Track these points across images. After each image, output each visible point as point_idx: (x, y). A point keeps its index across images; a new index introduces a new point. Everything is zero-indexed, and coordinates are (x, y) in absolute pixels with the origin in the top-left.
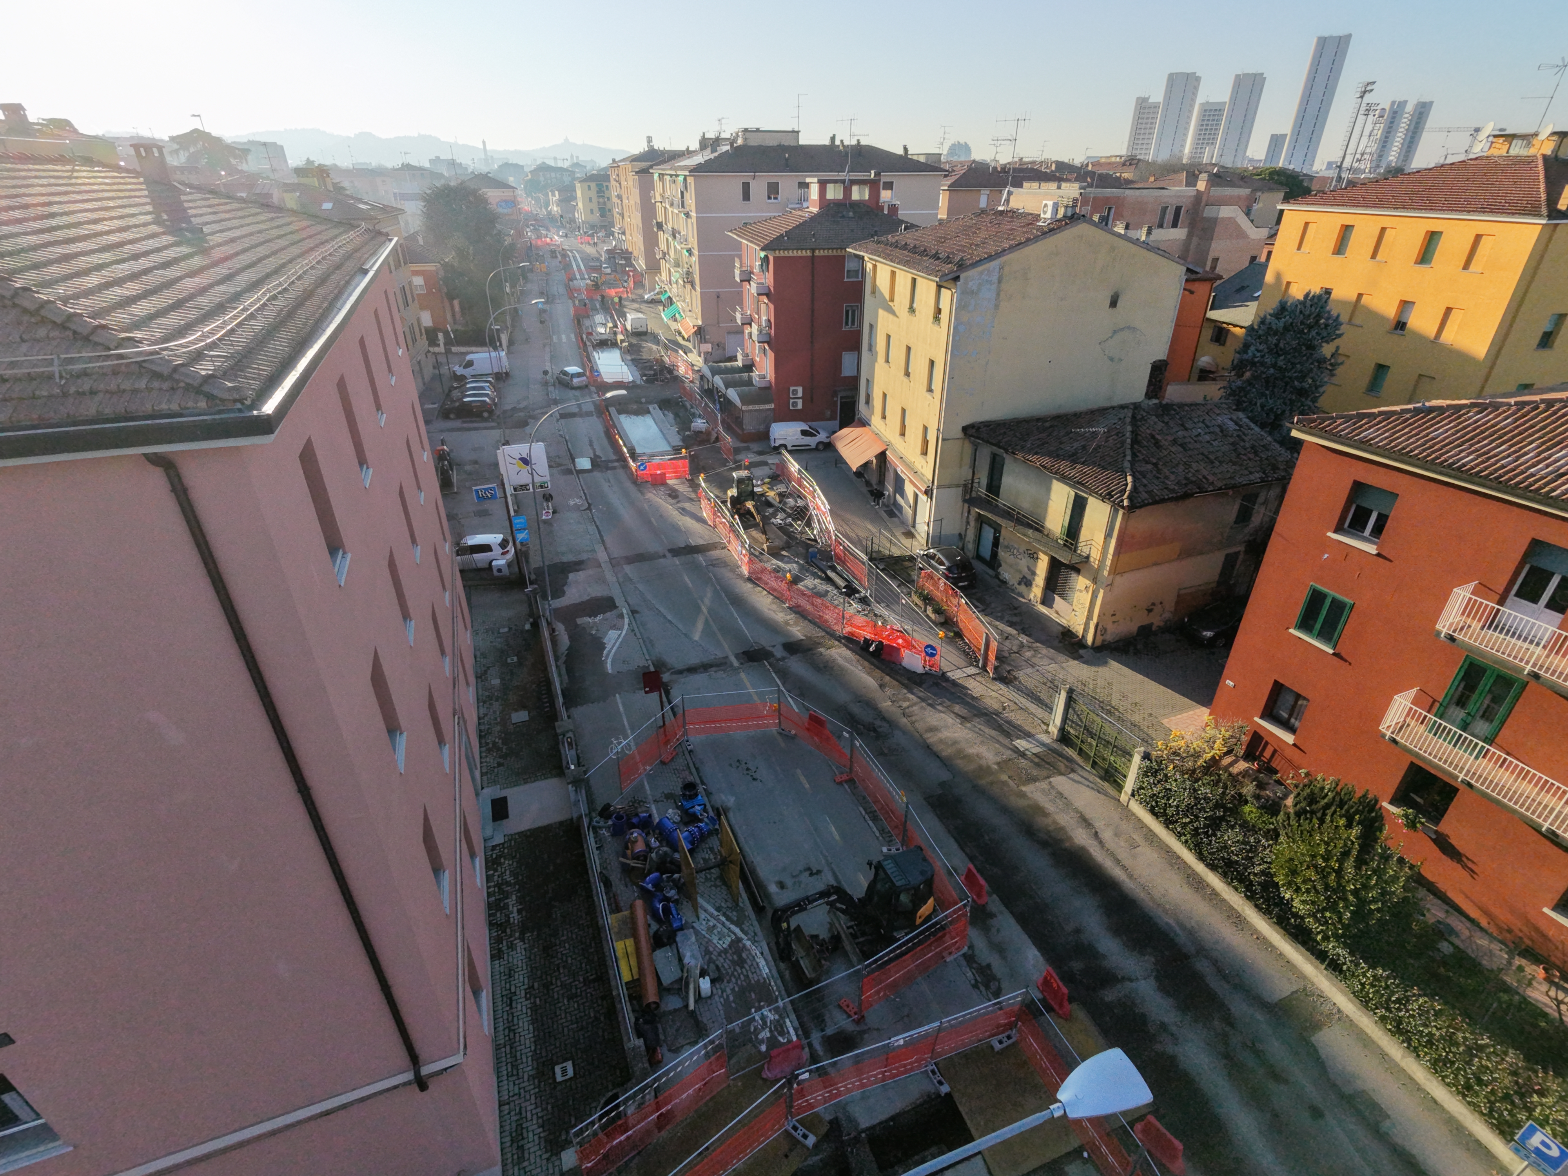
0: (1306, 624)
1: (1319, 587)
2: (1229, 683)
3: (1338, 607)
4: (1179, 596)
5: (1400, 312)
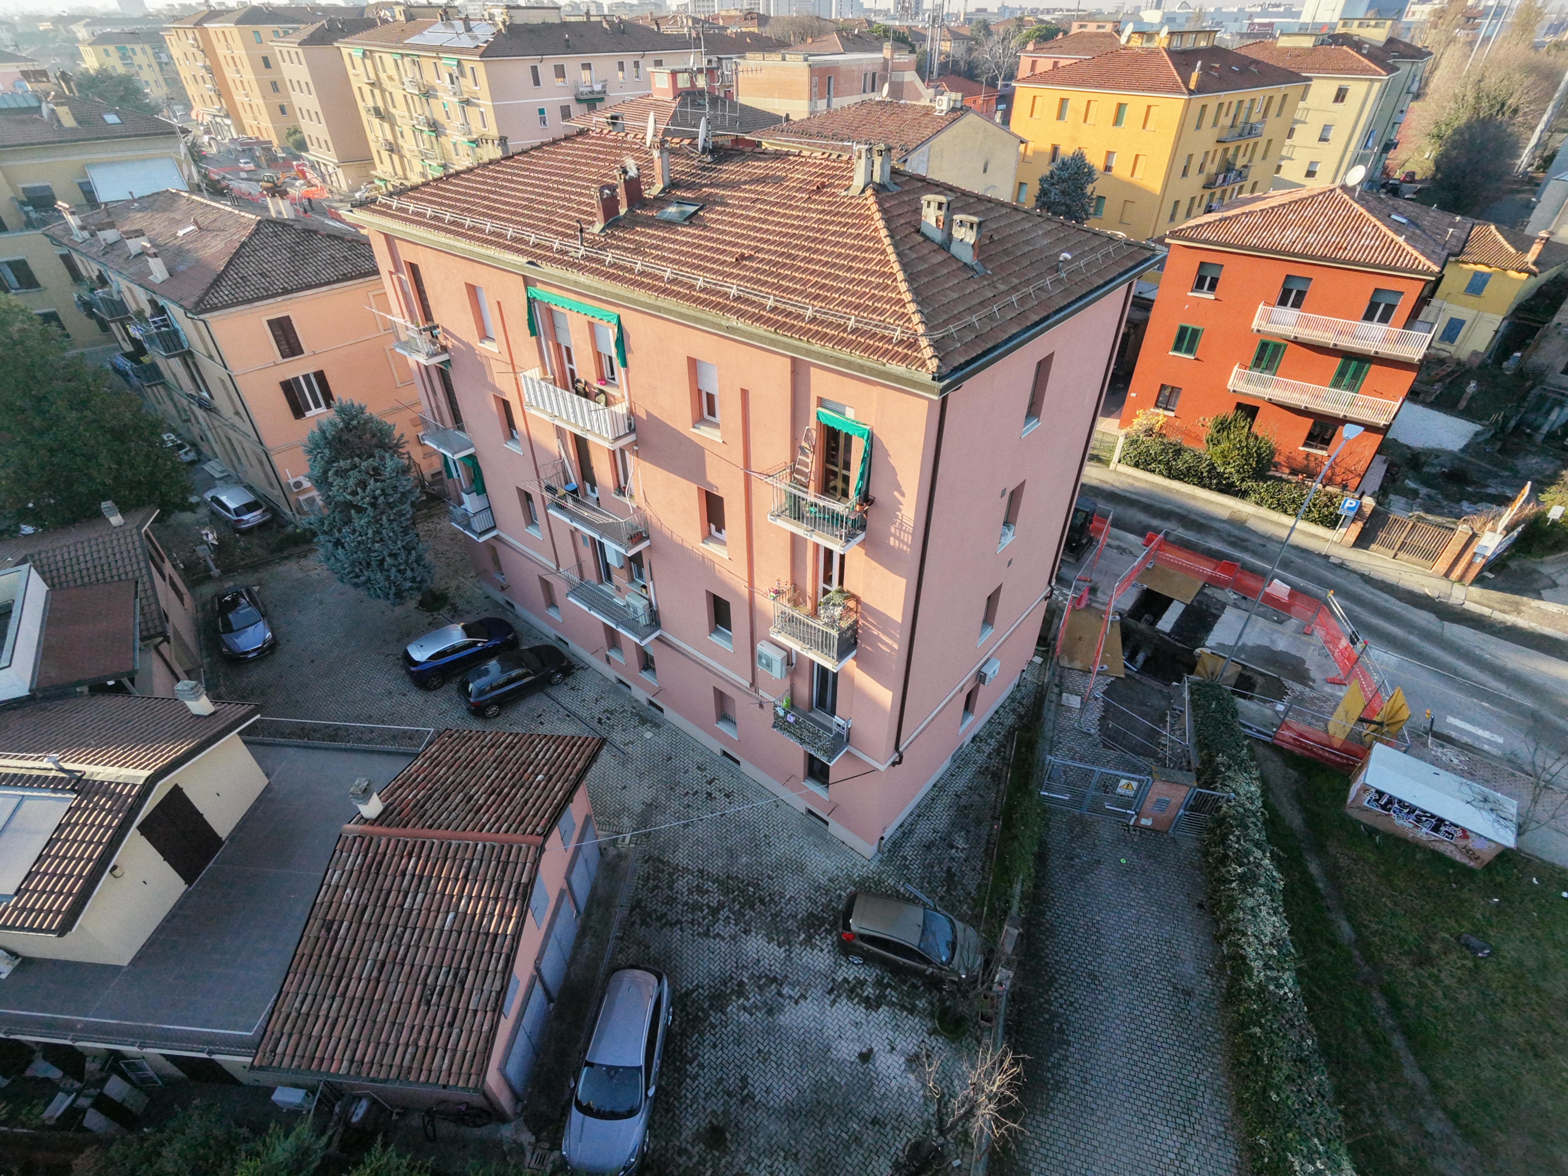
0: (1177, 348)
1: (1184, 324)
2: (1133, 395)
3: (1195, 333)
5: (1107, 160)
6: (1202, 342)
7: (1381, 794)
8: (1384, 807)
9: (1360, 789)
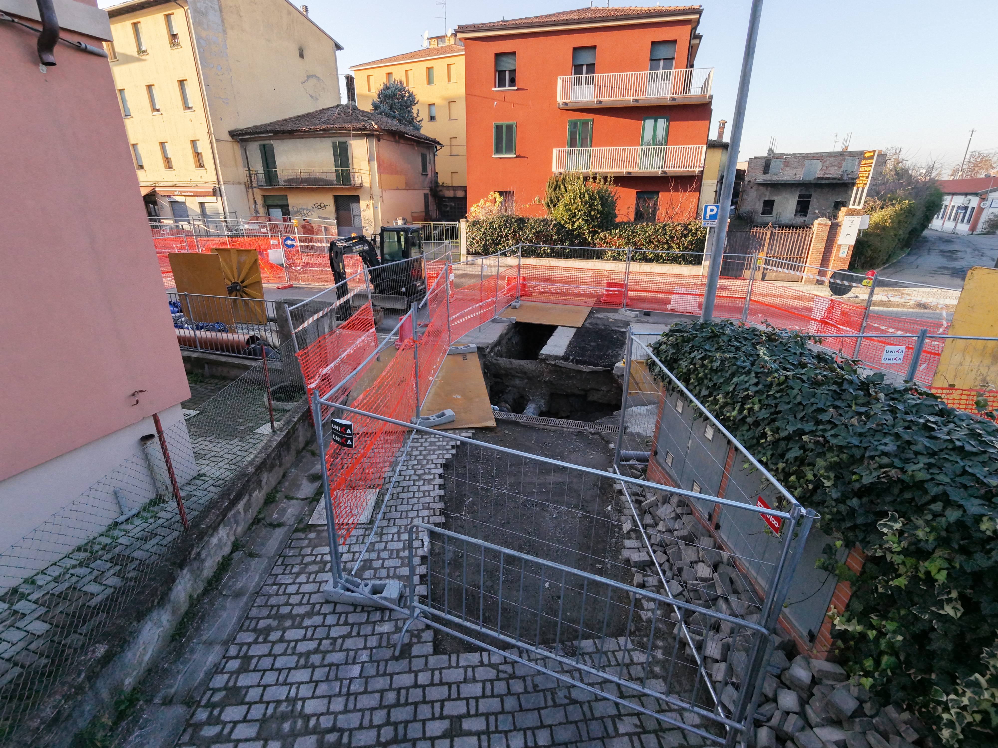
0: (498, 150)
1: (498, 123)
3: (510, 128)
5: (430, 111)
6: (518, 136)
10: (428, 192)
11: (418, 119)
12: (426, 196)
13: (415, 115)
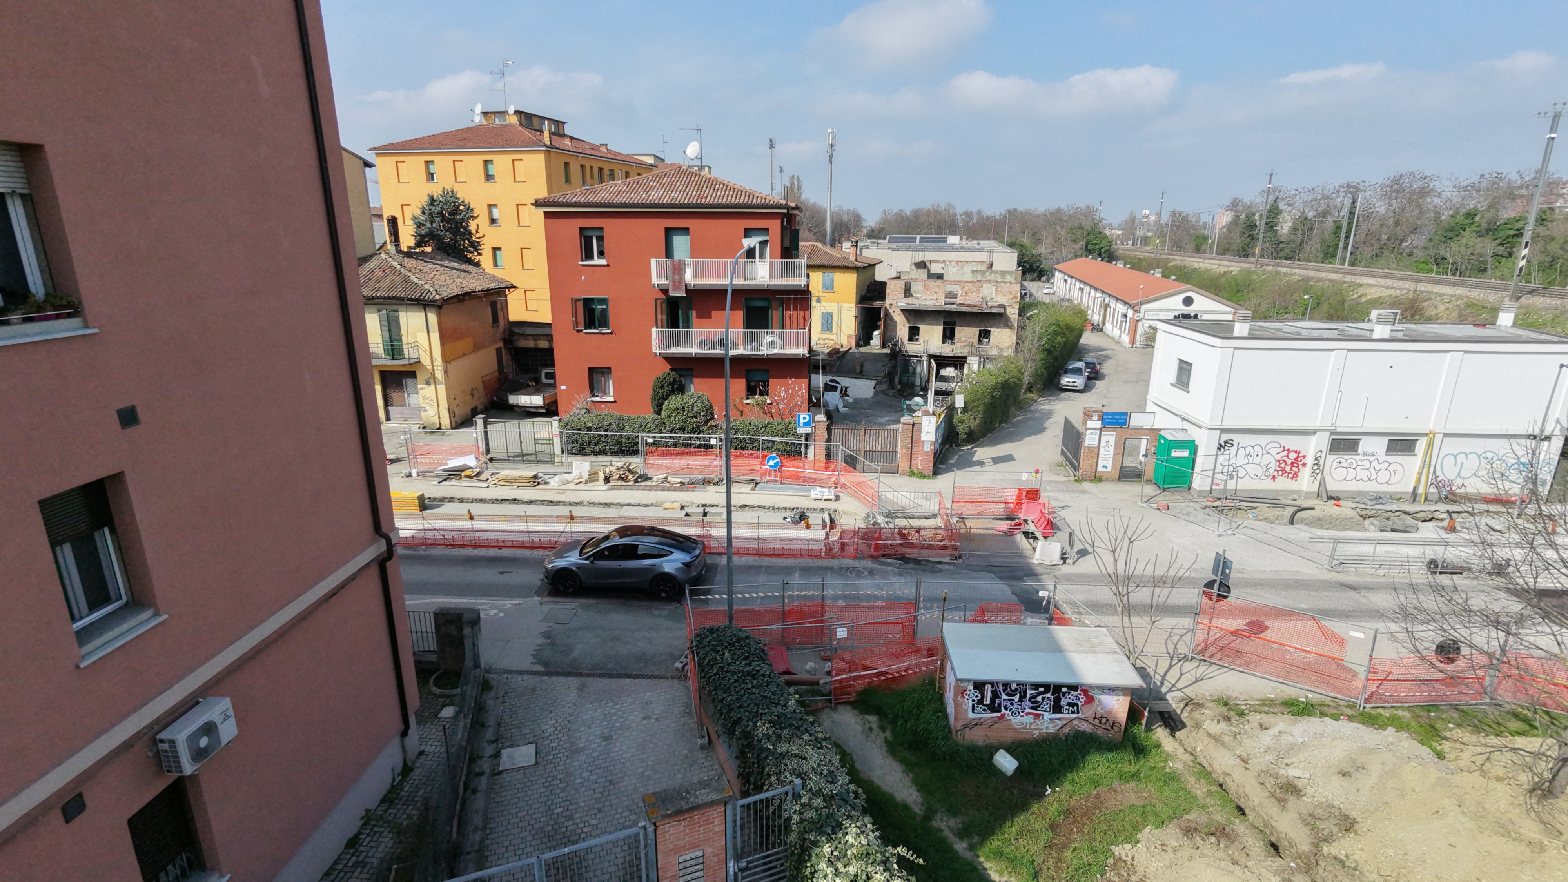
0: (589, 323)
1: (585, 296)
2: (563, 387)
3: (602, 302)
4: (483, 382)
5: (490, 213)
6: (612, 312)
7: (979, 686)
8: (993, 708)
9: (956, 695)
10: (501, 344)
11: (478, 235)
12: (498, 351)
13: (474, 231)
